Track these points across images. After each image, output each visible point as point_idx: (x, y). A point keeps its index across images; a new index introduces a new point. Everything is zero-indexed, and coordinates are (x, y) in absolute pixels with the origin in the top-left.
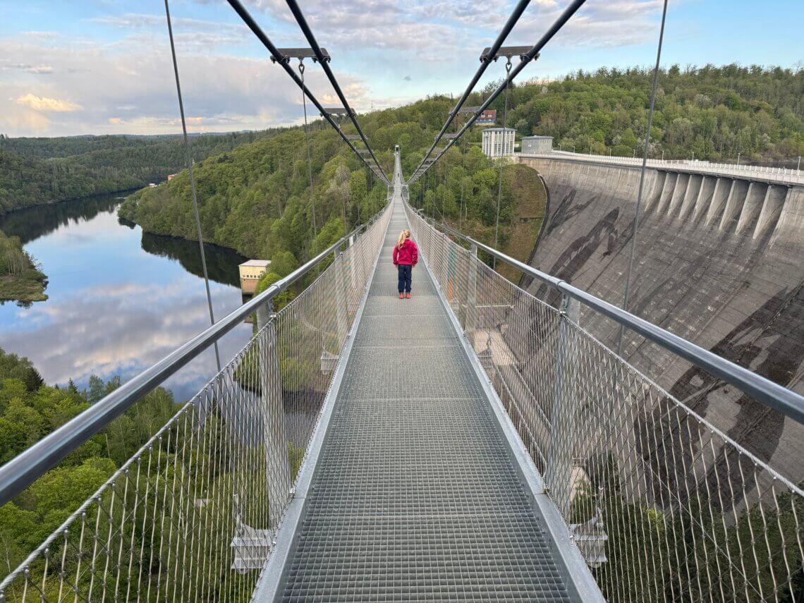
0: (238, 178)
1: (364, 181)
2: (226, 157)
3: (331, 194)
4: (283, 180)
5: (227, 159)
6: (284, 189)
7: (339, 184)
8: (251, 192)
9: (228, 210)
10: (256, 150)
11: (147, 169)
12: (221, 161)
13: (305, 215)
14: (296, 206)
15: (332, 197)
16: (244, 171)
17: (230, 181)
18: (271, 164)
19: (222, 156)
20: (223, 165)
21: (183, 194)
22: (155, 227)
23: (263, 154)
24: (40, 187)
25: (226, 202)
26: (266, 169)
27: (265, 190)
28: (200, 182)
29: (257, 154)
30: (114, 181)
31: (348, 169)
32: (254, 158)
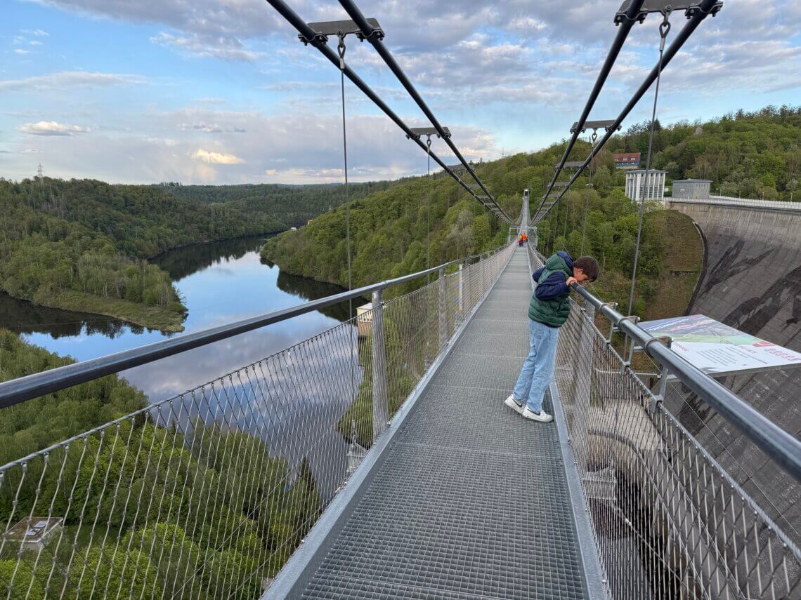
0: (366, 223)
1: (487, 226)
2: (358, 204)
3: (452, 239)
4: (408, 226)
5: (359, 205)
6: (408, 234)
7: (460, 230)
8: (376, 237)
9: (354, 253)
10: (386, 197)
11: (292, 214)
12: (353, 207)
13: (425, 260)
14: (417, 250)
15: (452, 243)
16: (373, 217)
17: (359, 227)
18: (399, 209)
19: (354, 202)
20: (354, 211)
21: (316, 238)
22: (289, 267)
23: (392, 201)
24: (199, 228)
25: (354, 246)
26: (393, 215)
27: (390, 235)
28: (332, 226)
29: (386, 200)
30: (262, 224)
31: (471, 213)
32: (383, 205)
